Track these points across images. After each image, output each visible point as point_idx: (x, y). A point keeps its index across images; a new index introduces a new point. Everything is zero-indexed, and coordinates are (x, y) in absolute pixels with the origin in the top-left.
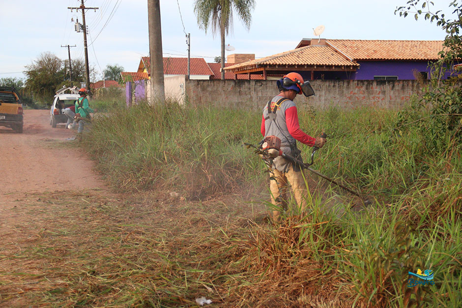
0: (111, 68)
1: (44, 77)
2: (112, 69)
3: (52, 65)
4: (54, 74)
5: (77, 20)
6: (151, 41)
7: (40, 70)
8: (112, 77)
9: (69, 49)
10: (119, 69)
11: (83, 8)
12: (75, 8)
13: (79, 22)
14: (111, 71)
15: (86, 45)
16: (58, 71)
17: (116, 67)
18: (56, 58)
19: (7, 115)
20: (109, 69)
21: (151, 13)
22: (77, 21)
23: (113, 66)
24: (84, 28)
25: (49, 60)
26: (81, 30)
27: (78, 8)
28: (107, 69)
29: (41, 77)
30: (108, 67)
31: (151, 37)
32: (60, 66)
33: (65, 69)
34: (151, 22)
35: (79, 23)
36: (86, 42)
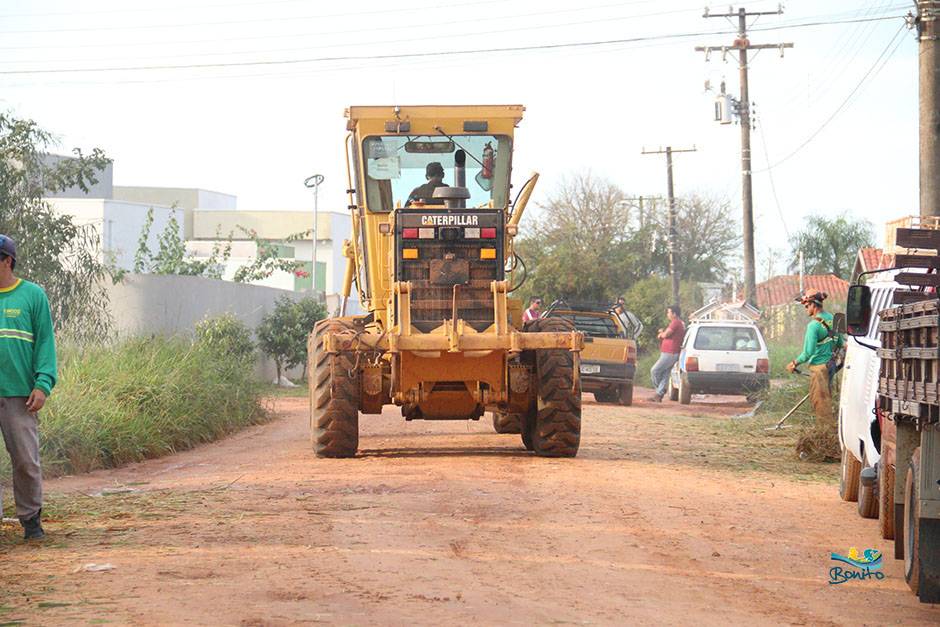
0: (821, 224)
1: (569, 262)
2: (827, 231)
3: (600, 216)
4: (605, 253)
5: (723, 85)
6: (923, 204)
7: (553, 239)
8: (825, 262)
9: (670, 161)
10: (854, 228)
11: (743, 46)
12: (719, 49)
13: (727, 92)
14: (822, 237)
15: (747, 165)
16: (618, 239)
17: (840, 222)
18: (612, 190)
19: (602, 365)
20: (814, 232)
21: (926, 147)
22: (723, 90)
23: (831, 218)
24: (742, 109)
25: (589, 198)
26: (734, 118)
27: (728, 49)
28: (806, 230)
29: (557, 264)
30: (812, 221)
31: (924, 195)
32: (626, 221)
33: (645, 232)
34: (926, 165)
35: (729, 97)
36: (747, 155)
